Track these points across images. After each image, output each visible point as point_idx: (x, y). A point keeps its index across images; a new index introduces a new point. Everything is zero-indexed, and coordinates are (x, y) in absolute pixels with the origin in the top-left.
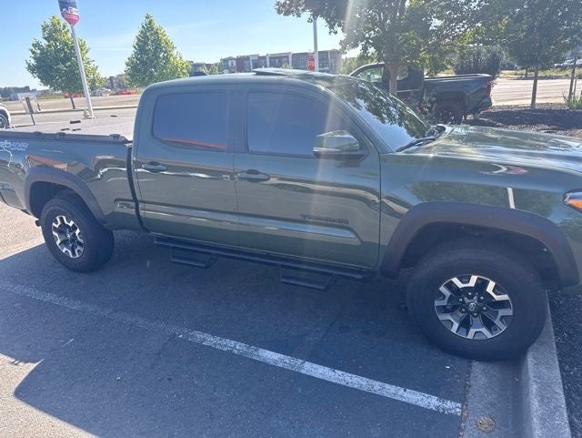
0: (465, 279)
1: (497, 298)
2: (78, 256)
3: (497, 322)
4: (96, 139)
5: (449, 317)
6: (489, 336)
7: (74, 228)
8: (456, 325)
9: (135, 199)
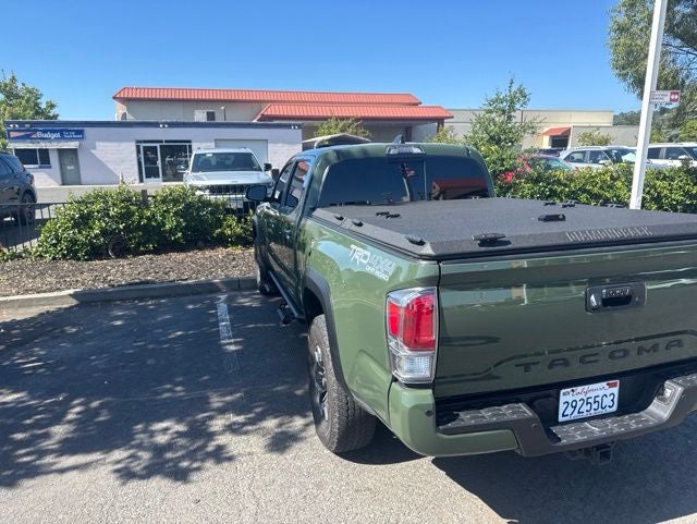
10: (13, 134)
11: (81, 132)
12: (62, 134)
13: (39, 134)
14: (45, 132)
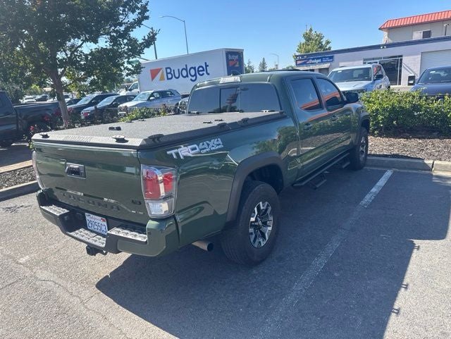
2: (267, 238)
10: (299, 62)
11: (332, 57)
12: (322, 60)
13: (311, 61)
14: (313, 59)
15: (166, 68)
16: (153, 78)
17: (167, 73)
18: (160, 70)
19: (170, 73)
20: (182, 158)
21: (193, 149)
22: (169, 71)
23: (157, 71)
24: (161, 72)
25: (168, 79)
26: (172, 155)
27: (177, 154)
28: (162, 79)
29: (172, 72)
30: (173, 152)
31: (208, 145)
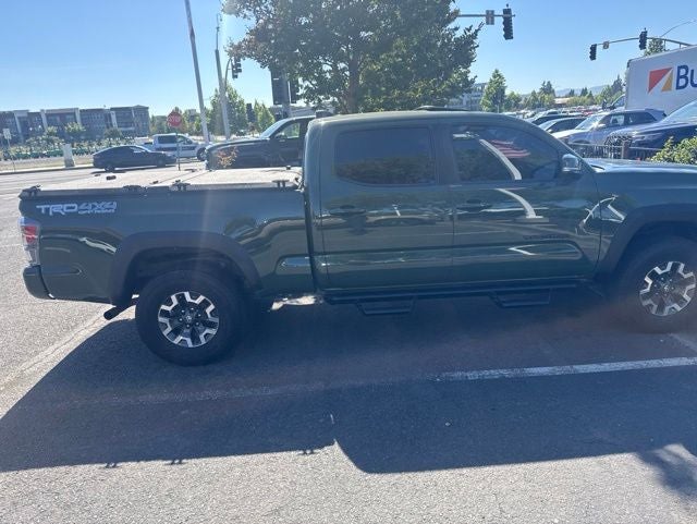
0: (663, 267)
1: (686, 276)
2: (203, 342)
3: (685, 296)
4: (235, 187)
5: (649, 302)
6: (679, 309)
7: (205, 304)
8: (656, 306)
9: (311, 253)
15: (680, 68)
16: (651, 88)
17: (679, 77)
18: (668, 70)
19: (685, 77)
20: (51, 213)
21: (68, 208)
22: (683, 72)
23: (663, 73)
24: (667, 75)
25: (678, 88)
26: (40, 209)
27: (47, 210)
28: (667, 88)
29: (689, 76)
30: (43, 207)
31: (94, 206)
